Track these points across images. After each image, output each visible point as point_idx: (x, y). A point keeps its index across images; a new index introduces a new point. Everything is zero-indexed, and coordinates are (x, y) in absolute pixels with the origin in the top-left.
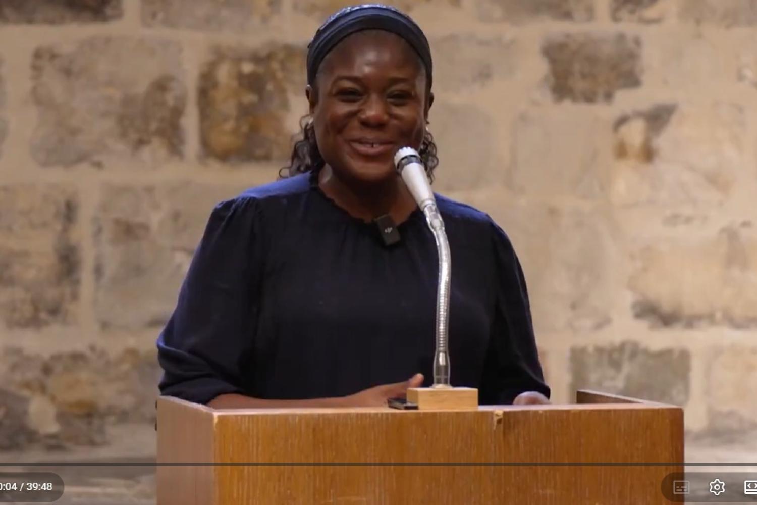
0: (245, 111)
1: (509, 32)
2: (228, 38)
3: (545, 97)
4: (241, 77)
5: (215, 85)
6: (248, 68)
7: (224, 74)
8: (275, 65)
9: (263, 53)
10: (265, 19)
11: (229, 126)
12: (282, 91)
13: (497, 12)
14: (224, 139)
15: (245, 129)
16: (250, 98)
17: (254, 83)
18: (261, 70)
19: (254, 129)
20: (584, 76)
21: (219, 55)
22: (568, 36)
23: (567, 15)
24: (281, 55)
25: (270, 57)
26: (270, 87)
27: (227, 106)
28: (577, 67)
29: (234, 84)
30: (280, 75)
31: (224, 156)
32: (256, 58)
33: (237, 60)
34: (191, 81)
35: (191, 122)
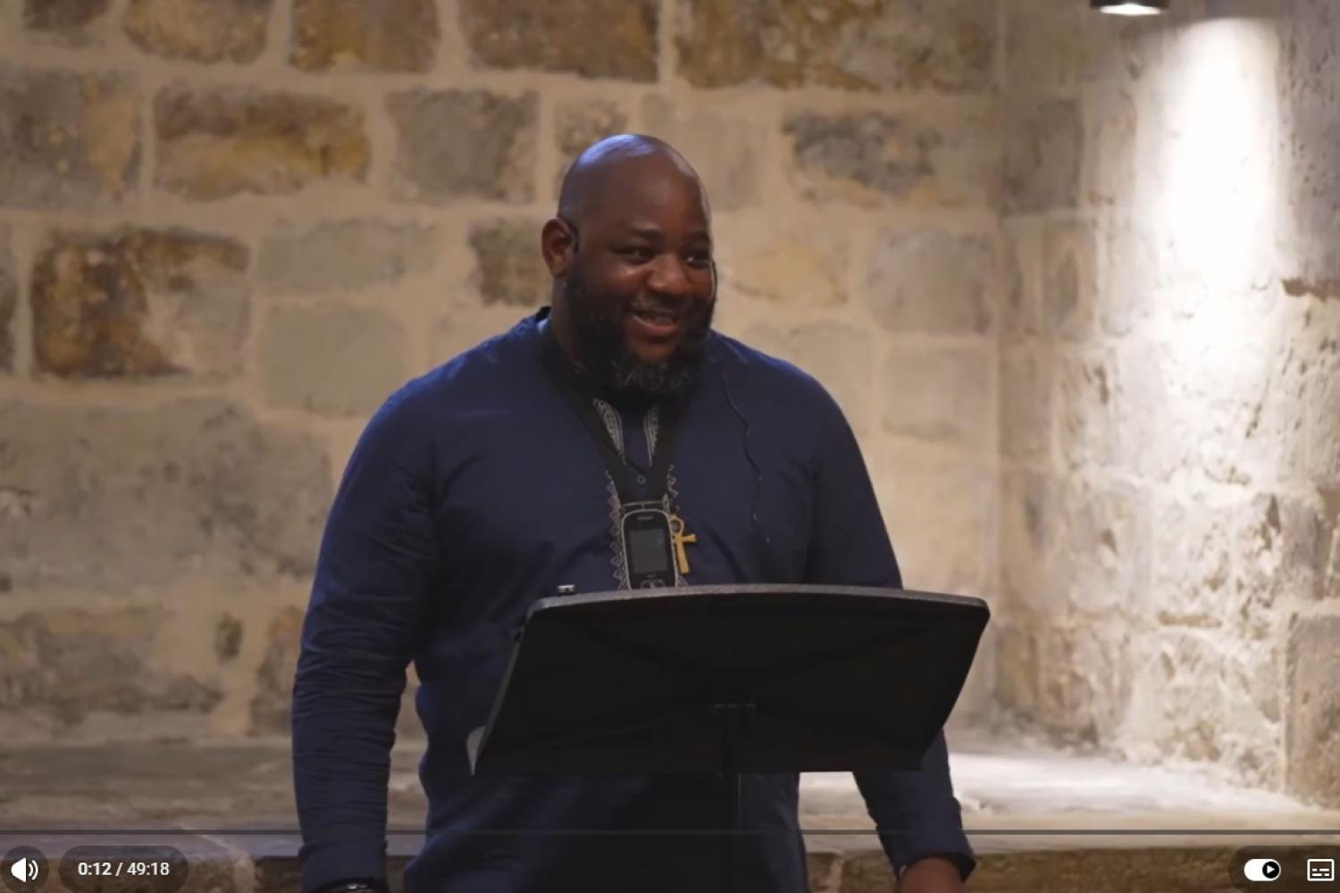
0: (91, 314)
1: (427, 215)
2: (71, 220)
3: (473, 299)
4: (86, 269)
5: (53, 280)
6: (95, 258)
7: (64, 264)
8: (130, 255)
9: (116, 240)
10: (118, 197)
11: (72, 331)
12: (140, 288)
13: (413, 190)
14: (62, 349)
15: (91, 335)
16: (97, 296)
17: (102, 277)
18: (112, 260)
19: (102, 337)
20: (521, 272)
21: (59, 242)
22: (501, 221)
23: (501, 195)
24: (138, 242)
25: (123, 245)
26: (123, 283)
27: (68, 304)
28: (512, 261)
29: (78, 278)
30: (136, 267)
31: (64, 371)
32: (106, 247)
33: (82, 248)
34: (23, 275)
35: (22, 327)
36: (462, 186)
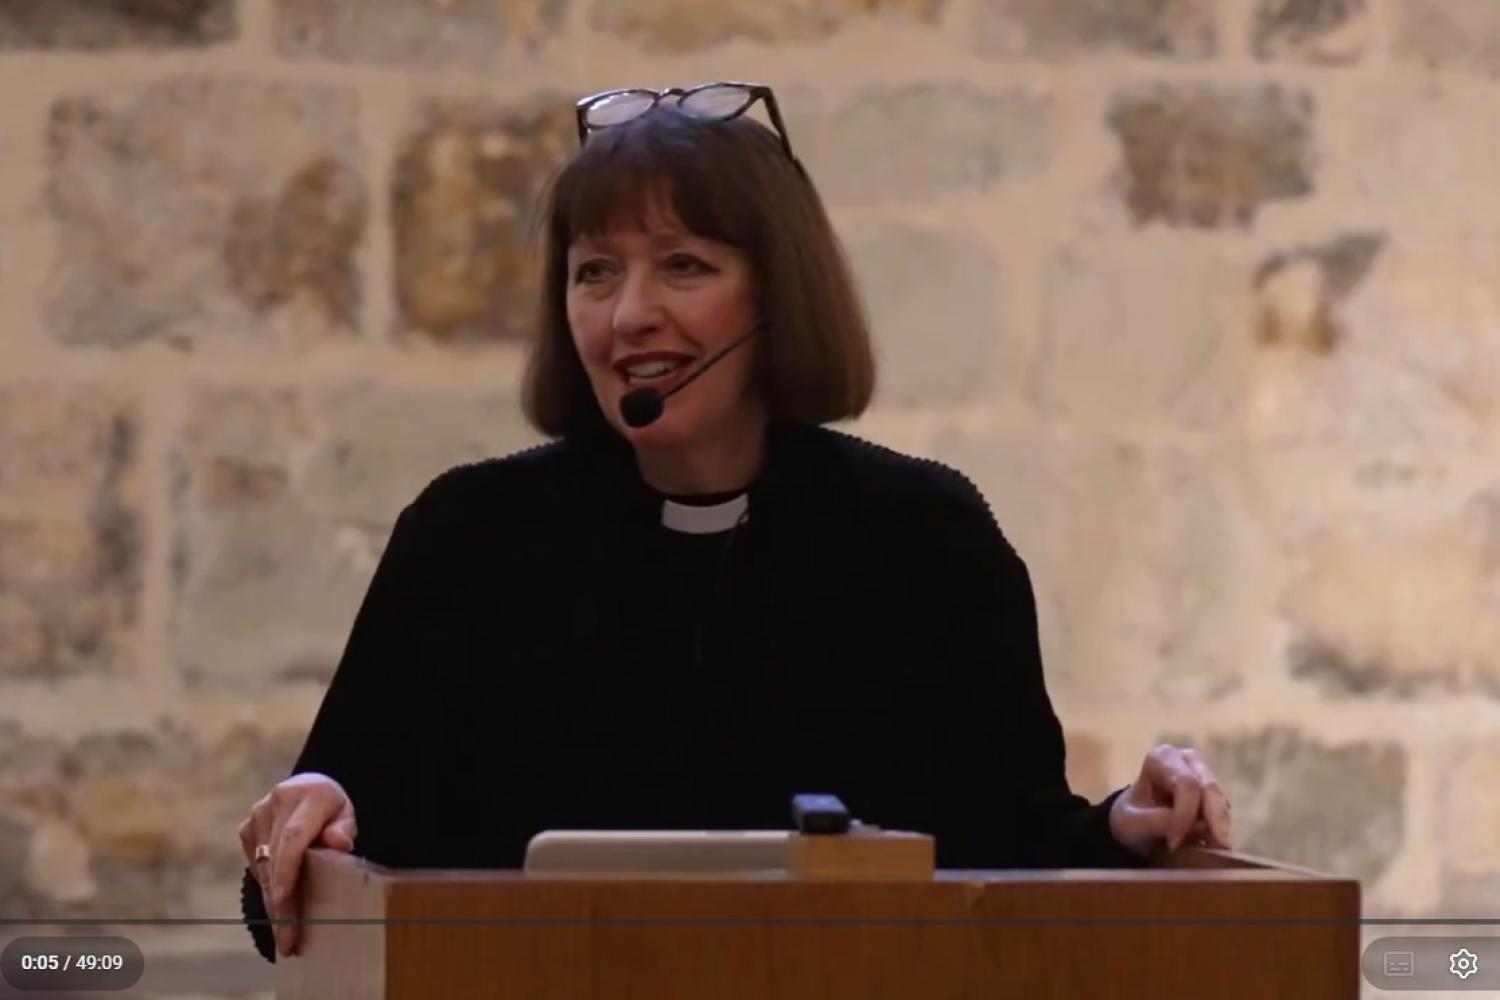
0: (489, 237)
1: (1039, 78)
2: (456, 84)
3: (1115, 215)
4: (480, 164)
6: (495, 146)
7: (445, 155)
9: (531, 116)
10: (532, 46)
11: (456, 265)
13: (1017, 36)
14: (443, 294)
15: (488, 272)
16: (499, 209)
17: (507, 178)
18: (522, 149)
19: (507, 275)
20: (1195, 172)
21: (437, 119)
22: (1163, 89)
23: (1161, 45)
25: (542, 123)
27: (451, 222)
28: (1179, 154)
29: (468, 179)
31: (445, 329)
32: (513, 127)
33: (475, 131)
34: (376, 173)
35: (375, 259)
36: (1094, 30)
